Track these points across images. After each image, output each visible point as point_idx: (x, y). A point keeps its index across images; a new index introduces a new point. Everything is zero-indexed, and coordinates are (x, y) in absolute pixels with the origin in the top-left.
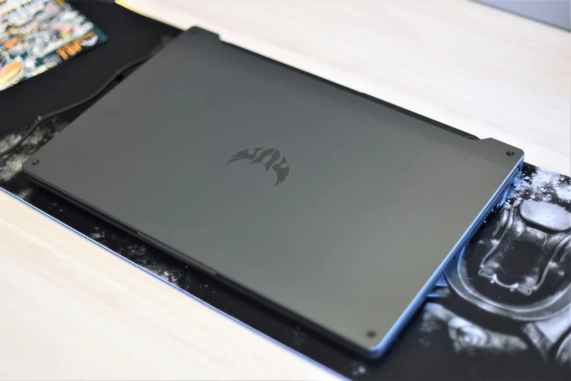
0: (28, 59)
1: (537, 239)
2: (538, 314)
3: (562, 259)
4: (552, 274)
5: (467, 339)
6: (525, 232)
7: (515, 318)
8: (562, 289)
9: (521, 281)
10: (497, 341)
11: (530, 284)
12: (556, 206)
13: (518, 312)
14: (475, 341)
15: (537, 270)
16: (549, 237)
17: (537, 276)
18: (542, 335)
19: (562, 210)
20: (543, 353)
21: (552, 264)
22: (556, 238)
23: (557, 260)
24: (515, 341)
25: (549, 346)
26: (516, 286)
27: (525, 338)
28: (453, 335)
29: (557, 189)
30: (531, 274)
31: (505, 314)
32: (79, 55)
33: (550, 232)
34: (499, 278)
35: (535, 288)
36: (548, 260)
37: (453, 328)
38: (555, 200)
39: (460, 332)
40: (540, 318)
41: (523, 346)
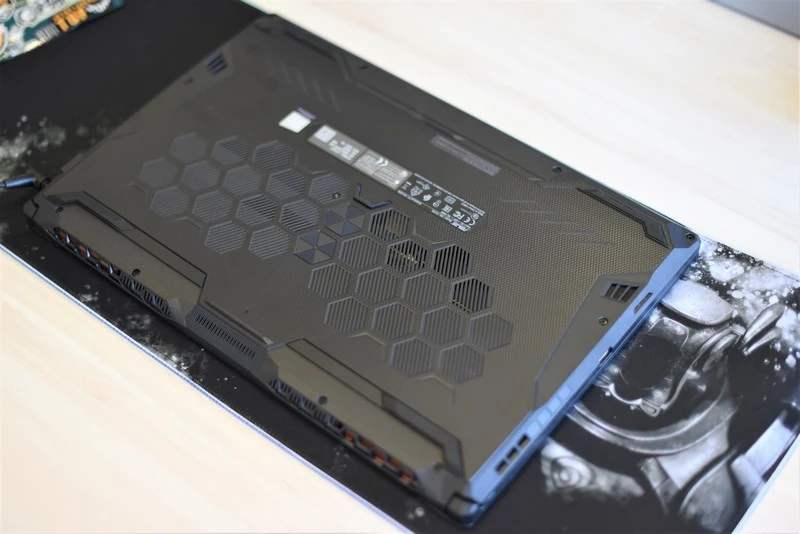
0: (14, 28)
1: (675, 336)
2: (664, 445)
3: (705, 368)
4: (690, 388)
5: (564, 476)
6: (661, 323)
7: (632, 448)
8: (701, 411)
9: (646, 395)
10: (605, 481)
11: (658, 401)
12: (706, 289)
13: (637, 441)
14: (574, 480)
15: (670, 380)
16: (692, 334)
17: (668, 390)
18: (665, 476)
19: (714, 295)
20: (663, 503)
21: (691, 374)
22: (701, 335)
23: (698, 368)
24: (629, 484)
25: (673, 492)
26: (639, 402)
27: (643, 480)
28: (546, 469)
29: (711, 263)
30: (660, 385)
31: (620, 443)
32: (83, 25)
33: (695, 325)
34: (617, 390)
35: (664, 407)
36: (686, 367)
37: (547, 459)
38: (707, 280)
39: (556, 465)
40: (666, 452)
41: (638, 490)
